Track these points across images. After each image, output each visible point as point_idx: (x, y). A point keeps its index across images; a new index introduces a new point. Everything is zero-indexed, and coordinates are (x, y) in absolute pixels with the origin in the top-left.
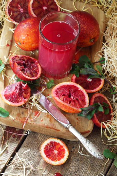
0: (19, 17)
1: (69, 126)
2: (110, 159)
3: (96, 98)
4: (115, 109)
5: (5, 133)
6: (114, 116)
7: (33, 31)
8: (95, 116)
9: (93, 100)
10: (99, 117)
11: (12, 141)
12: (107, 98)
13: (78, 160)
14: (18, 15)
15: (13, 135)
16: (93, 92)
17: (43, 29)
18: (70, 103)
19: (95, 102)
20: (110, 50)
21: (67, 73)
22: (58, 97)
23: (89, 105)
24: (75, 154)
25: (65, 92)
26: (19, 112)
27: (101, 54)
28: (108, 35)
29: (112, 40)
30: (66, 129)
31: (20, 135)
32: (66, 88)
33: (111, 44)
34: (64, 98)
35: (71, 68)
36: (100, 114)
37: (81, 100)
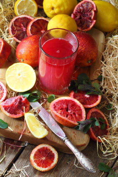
0: (21, 35)
1: (65, 139)
2: (105, 172)
3: (93, 113)
4: (111, 125)
5: (3, 144)
6: (110, 132)
7: (35, 47)
8: (91, 130)
9: (90, 115)
10: (95, 131)
11: (10, 153)
12: (104, 114)
13: (74, 172)
14: (20, 34)
15: (11, 146)
16: (90, 107)
17: (43, 45)
18: (67, 117)
19: (91, 116)
20: (108, 68)
21: (66, 89)
22: (56, 111)
23: (86, 119)
24: (71, 166)
25: (63, 106)
26: (18, 124)
27: (99, 73)
28: (107, 55)
29: (110, 59)
30: (63, 142)
31: (18, 146)
32: (64, 102)
33: (109, 62)
34: (61, 112)
35: (70, 84)
36: (96, 128)
37: (78, 114)
